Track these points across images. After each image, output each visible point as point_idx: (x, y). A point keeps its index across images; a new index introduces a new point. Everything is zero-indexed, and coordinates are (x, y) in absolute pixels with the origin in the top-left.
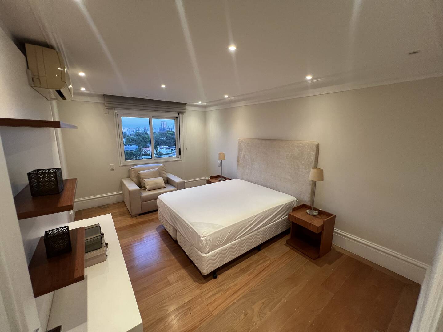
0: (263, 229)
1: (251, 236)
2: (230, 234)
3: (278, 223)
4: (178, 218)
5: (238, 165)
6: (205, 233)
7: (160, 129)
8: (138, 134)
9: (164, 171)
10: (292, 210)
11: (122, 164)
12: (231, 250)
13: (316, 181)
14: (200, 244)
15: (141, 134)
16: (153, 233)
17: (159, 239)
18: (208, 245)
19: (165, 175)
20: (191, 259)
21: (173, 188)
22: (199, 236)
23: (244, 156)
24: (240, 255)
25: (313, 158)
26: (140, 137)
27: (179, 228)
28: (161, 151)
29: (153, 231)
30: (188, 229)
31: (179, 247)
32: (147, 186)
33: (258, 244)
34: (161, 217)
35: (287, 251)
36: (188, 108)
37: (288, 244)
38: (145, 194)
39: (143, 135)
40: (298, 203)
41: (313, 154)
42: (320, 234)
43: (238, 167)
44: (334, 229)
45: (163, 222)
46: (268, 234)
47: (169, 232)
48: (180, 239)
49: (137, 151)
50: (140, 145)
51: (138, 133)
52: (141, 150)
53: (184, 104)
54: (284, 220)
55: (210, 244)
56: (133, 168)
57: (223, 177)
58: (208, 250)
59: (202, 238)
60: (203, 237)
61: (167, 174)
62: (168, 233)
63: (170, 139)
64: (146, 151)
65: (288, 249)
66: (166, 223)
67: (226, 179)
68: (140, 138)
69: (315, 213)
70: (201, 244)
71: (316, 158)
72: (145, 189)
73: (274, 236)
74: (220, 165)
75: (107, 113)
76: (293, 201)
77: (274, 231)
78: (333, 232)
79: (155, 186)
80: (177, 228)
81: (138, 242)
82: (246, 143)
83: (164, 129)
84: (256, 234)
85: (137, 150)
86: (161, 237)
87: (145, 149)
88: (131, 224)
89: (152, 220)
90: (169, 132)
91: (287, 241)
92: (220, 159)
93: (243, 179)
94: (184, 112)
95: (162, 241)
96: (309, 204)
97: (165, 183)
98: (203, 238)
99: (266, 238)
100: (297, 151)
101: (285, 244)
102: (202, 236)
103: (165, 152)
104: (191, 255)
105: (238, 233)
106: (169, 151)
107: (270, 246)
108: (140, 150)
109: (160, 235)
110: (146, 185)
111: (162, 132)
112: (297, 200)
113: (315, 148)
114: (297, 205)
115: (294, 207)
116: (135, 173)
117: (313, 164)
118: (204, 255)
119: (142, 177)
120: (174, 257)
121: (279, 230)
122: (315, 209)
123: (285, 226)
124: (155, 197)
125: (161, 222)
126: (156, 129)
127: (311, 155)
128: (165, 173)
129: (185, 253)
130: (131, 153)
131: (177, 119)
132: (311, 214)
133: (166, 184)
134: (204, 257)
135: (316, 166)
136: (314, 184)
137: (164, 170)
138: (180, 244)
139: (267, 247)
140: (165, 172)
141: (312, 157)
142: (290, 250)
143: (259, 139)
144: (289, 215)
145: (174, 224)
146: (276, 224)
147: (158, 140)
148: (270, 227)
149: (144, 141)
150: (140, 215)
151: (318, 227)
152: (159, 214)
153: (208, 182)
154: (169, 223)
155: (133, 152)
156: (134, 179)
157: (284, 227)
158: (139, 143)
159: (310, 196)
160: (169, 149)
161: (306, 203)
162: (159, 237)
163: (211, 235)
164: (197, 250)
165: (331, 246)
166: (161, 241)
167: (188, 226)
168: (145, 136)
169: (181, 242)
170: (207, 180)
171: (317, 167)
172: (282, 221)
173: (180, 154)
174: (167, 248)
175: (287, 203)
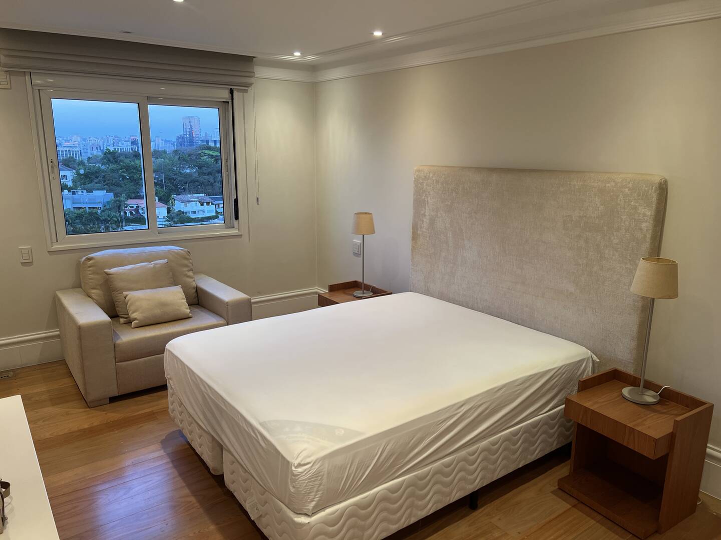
0: (484, 443)
1: (448, 465)
2: (383, 457)
3: (534, 425)
4: (224, 408)
5: (413, 249)
6: (304, 454)
7: (181, 141)
8: (111, 157)
9: (186, 269)
10: (576, 388)
11: (57, 247)
12: (384, 505)
13: (654, 299)
14: (291, 488)
15: (121, 154)
16: (152, 456)
17: (170, 471)
18: (315, 489)
19: (191, 280)
20: (265, 531)
21: (212, 320)
22: (288, 462)
23: (432, 222)
24: (413, 520)
25: (647, 225)
26: (119, 167)
27: (229, 440)
28: (184, 210)
29: (152, 448)
30: (255, 442)
31: (231, 495)
32: (134, 312)
33: (470, 488)
34: (176, 405)
35: (561, 512)
36: (261, 72)
37: (563, 489)
38: (128, 337)
39: (127, 161)
40: (596, 365)
41: (648, 213)
42: (663, 462)
43: (412, 255)
44: (706, 447)
45: (182, 421)
46: (502, 460)
47: (199, 450)
48: (233, 473)
49: (110, 209)
50: (118, 189)
51: (113, 153)
52: (123, 208)
53: (248, 60)
54: (552, 418)
55: (322, 487)
56: (90, 259)
57: (367, 288)
58: (313, 504)
59: (296, 467)
60: (300, 465)
61: (197, 277)
62: (197, 454)
63: (210, 174)
64: (137, 210)
65: (562, 505)
66: (190, 424)
67: (377, 292)
68: (118, 170)
69: (650, 397)
70: (294, 487)
71: (655, 226)
72: (129, 322)
73: (520, 466)
74: (360, 252)
75: (8, 87)
76: (581, 361)
77: (520, 450)
78: (703, 454)
79: (158, 311)
80: (223, 437)
81: (105, 483)
82: (438, 182)
83: (191, 142)
84: (465, 459)
85: (108, 207)
86: (175, 467)
87: (133, 203)
88: (86, 426)
89: (151, 417)
90: (206, 151)
91: (560, 481)
92: (357, 230)
93: (427, 292)
94: (249, 85)
95: (179, 479)
96: (630, 370)
97: (189, 305)
98: (300, 470)
99: (495, 470)
100: (599, 204)
101: (553, 492)
102: (296, 462)
103: (195, 212)
104: (264, 520)
105: (407, 455)
106: (210, 210)
107: (506, 496)
108: (119, 207)
109: (173, 461)
110: (131, 309)
111: (187, 149)
112: (595, 358)
113: (654, 195)
114: (593, 372)
115: (585, 377)
116: (97, 274)
117: (646, 246)
118: (303, 520)
119: (119, 284)
120: (212, 527)
121: (537, 448)
122: (649, 386)
123: (556, 436)
124: (158, 348)
125: (177, 421)
126: (166, 141)
127: (641, 216)
128: (191, 273)
129: (246, 513)
130: (91, 214)
131: (227, 109)
132: (637, 399)
133: (191, 307)
134: (302, 525)
135: (655, 251)
136: (648, 308)
137: (187, 266)
138: (231, 487)
139: (498, 501)
140: (191, 270)
141: (644, 225)
142: (570, 509)
143: (479, 169)
144: (568, 402)
145: (213, 428)
146: (527, 430)
147: (175, 177)
148: (507, 439)
149: (132, 179)
150: (113, 400)
151: (656, 440)
152: (170, 399)
153: (323, 302)
154: (198, 424)
155: (96, 213)
156: (93, 291)
157: (550, 440)
158: (118, 185)
159: (633, 344)
160: (208, 203)
161: (621, 368)
162: (171, 465)
163: (324, 458)
164: (281, 503)
165: (698, 499)
166: (174, 478)
167: (254, 432)
168: (133, 163)
169: (234, 482)
170: (320, 296)
171: (659, 254)
172: (545, 422)
173: (237, 217)
174: (193, 499)
175: (561, 365)
